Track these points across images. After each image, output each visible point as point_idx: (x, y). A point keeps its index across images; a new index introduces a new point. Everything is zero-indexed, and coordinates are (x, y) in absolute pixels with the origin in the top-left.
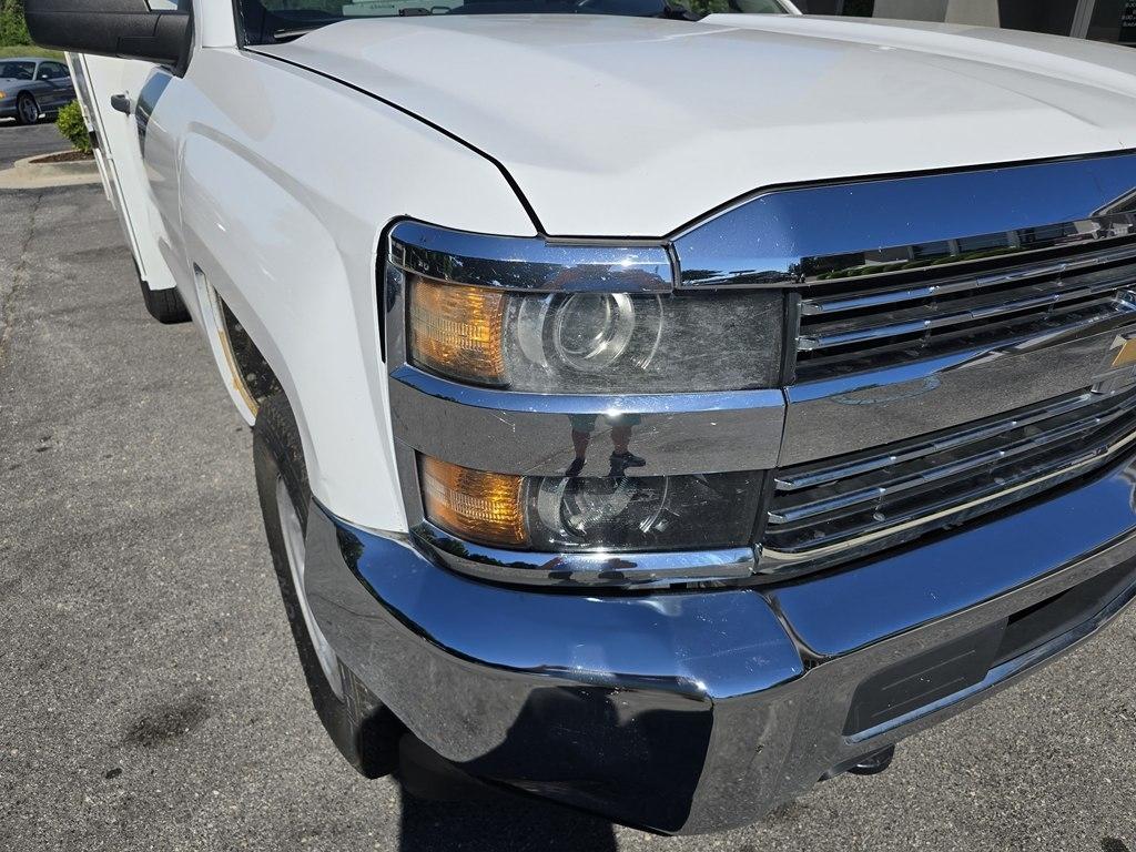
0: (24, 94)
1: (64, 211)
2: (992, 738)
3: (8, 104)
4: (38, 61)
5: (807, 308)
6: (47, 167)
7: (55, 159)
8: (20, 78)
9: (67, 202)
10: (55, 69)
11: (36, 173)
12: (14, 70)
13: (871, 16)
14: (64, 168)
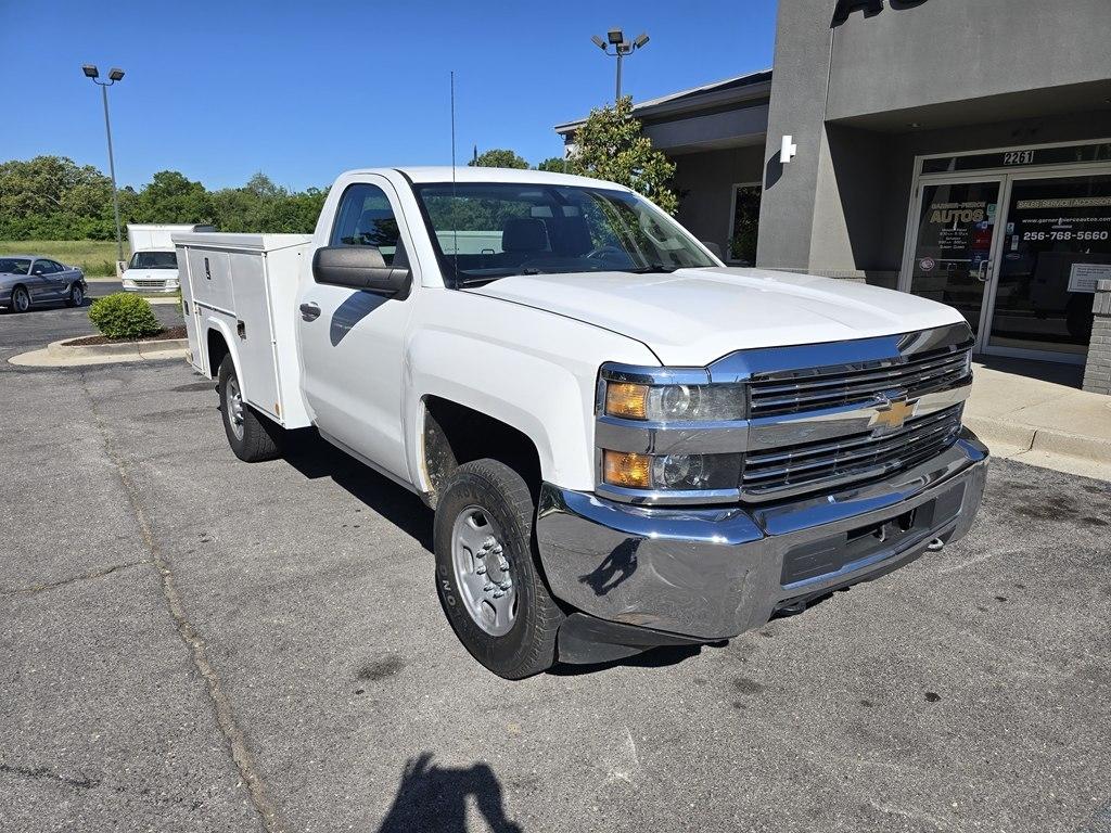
0: (20, 287)
1: (111, 385)
2: (867, 657)
3: (5, 294)
4: (33, 259)
5: (754, 391)
6: (80, 349)
7: (83, 342)
8: (15, 273)
9: (112, 377)
10: (47, 265)
11: (68, 354)
12: (8, 266)
13: (754, 266)
14: (95, 349)
